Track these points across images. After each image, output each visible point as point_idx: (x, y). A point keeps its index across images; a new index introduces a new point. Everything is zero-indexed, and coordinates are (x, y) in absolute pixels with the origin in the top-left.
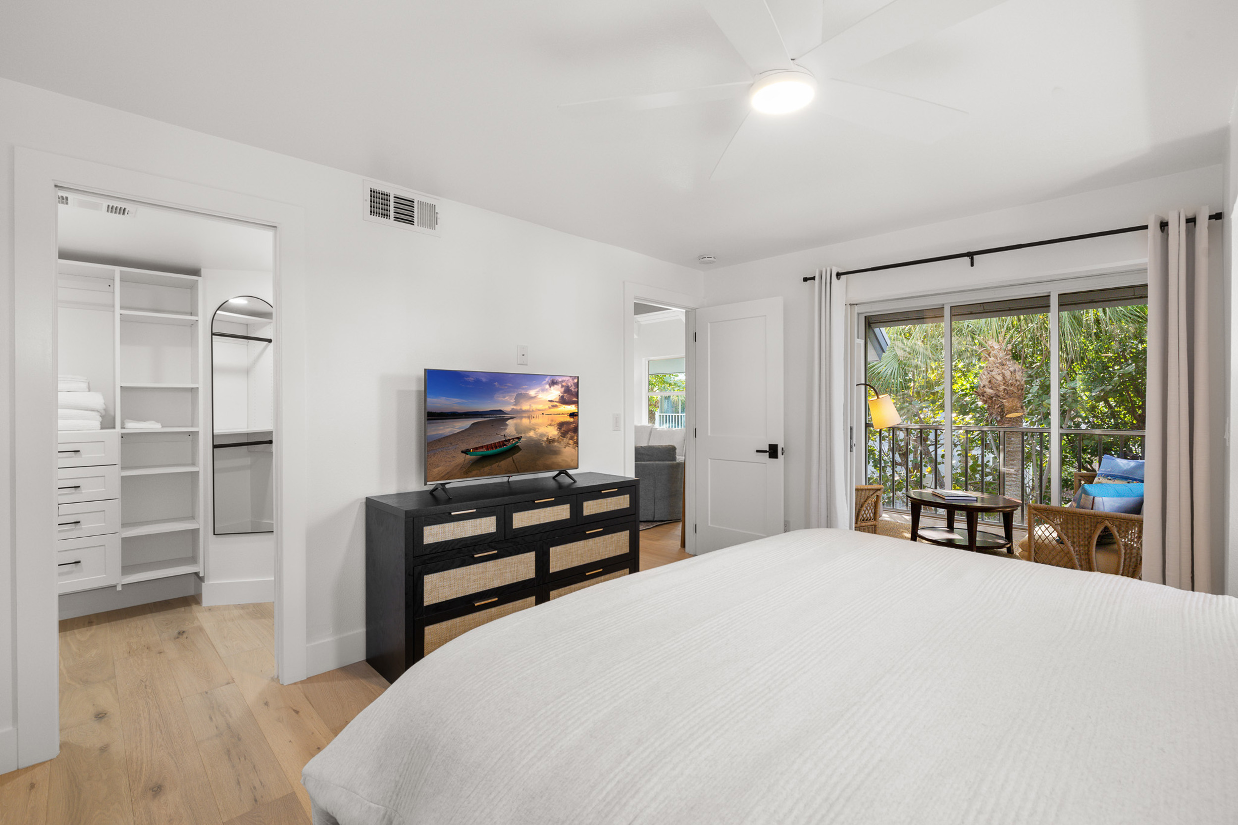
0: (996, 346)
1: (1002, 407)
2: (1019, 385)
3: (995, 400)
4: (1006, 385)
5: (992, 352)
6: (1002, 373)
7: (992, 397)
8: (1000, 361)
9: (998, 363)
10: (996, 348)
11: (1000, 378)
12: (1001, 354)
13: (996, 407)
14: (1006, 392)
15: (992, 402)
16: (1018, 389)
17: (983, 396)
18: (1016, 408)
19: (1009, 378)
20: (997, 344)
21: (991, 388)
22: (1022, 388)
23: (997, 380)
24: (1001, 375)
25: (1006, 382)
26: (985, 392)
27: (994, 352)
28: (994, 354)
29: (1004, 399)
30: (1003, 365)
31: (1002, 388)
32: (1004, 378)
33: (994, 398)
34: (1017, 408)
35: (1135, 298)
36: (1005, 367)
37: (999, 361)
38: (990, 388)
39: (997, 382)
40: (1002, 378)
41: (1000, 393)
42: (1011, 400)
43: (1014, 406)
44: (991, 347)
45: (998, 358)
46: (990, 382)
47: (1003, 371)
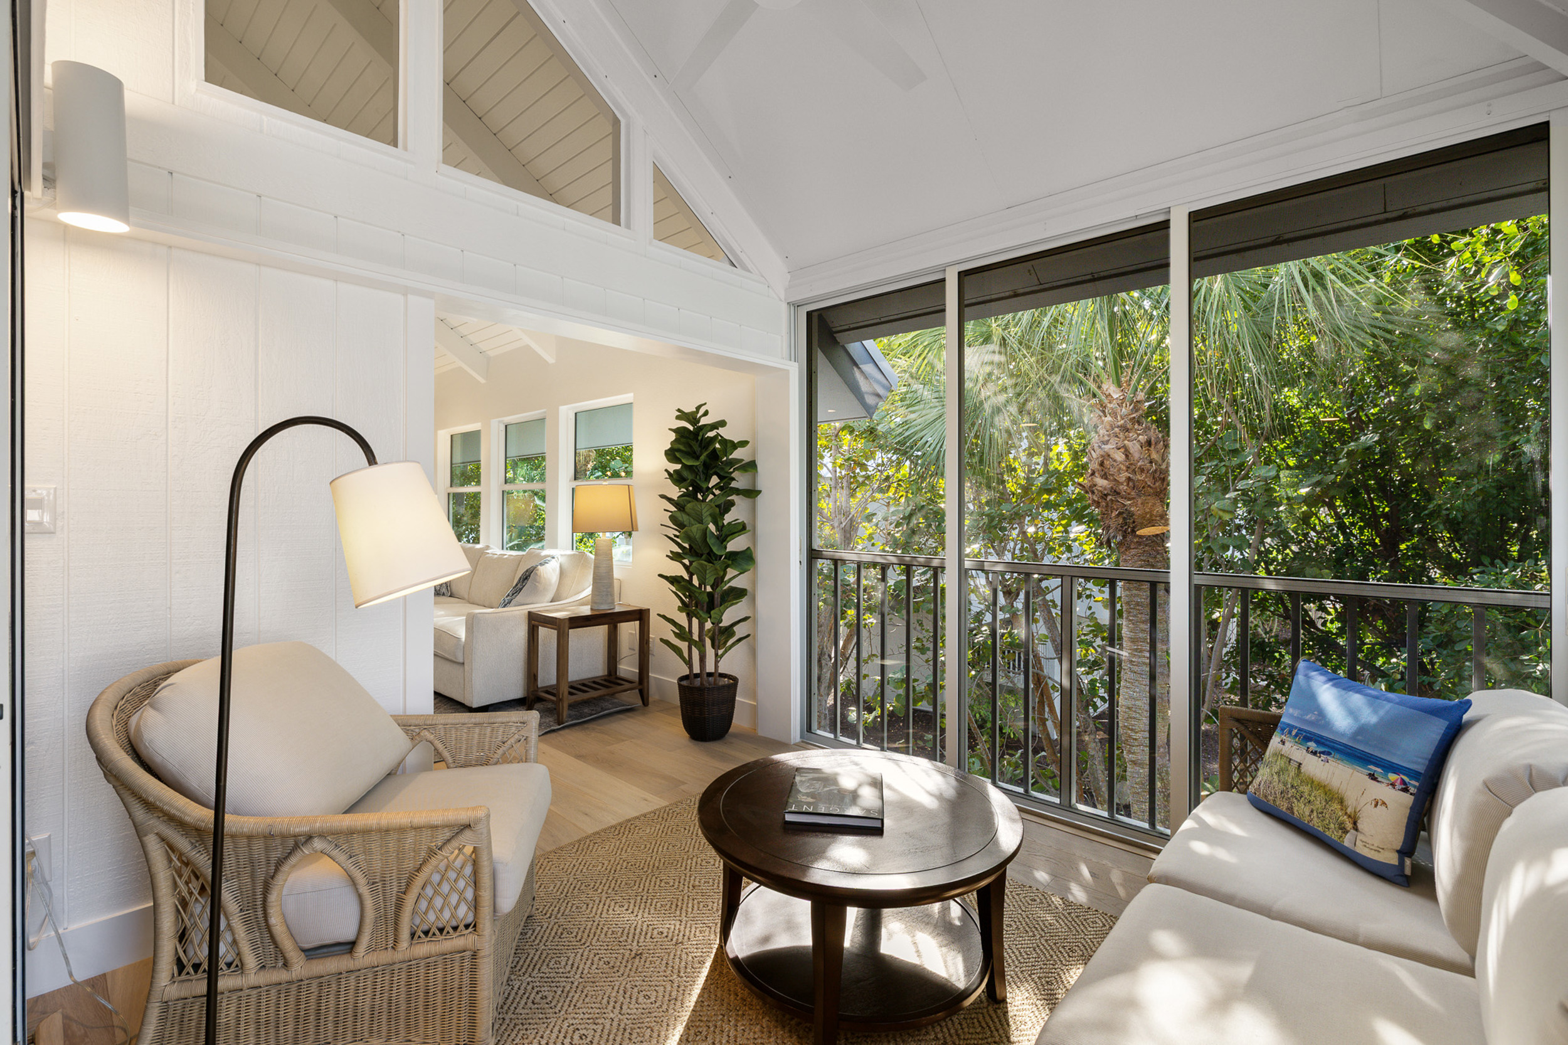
0: (1116, 394)
1: (1125, 515)
2: (1156, 471)
3: (1111, 500)
4: (1130, 471)
5: (1109, 405)
6: (1124, 447)
7: (1106, 495)
8: (1122, 422)
9: (1118, 427)
10: (1115, 396)
11: (1119, 456)
12: (1124, 410)
13: (1113, 515)
14: (1131, 484)
15: (1107, 506)
16: (1154, 478)
17: (1093, 493)
18: (1151, 516)
19: (1136, 456)
20: (1118, 390)
21: (1105, 476)
22: (1162, 476)
23: (1115, 461)
24: (1122, 450)
25: (1131, 464)
26: (1095, 485)
27: (1112, 405)
28: (1112, 409)
29: (1129, 499)
30: (1128, 430)
31: (1123, 476)
32: (1127, 456)
33: (1109, 498)
34: (1154, 518)
35: (1387, 221)
36: (1131, 435)
37: (1119, 423)
38: (1102, 477)
39: (1115, 464)
40: (1124, 456)
41: (1121, 487)
42: (1140, 502)
43: (1146, 513)
44: (1107, 397)
45: (1119, 418)
46: (1102, 464)
47: (1126, 442)
